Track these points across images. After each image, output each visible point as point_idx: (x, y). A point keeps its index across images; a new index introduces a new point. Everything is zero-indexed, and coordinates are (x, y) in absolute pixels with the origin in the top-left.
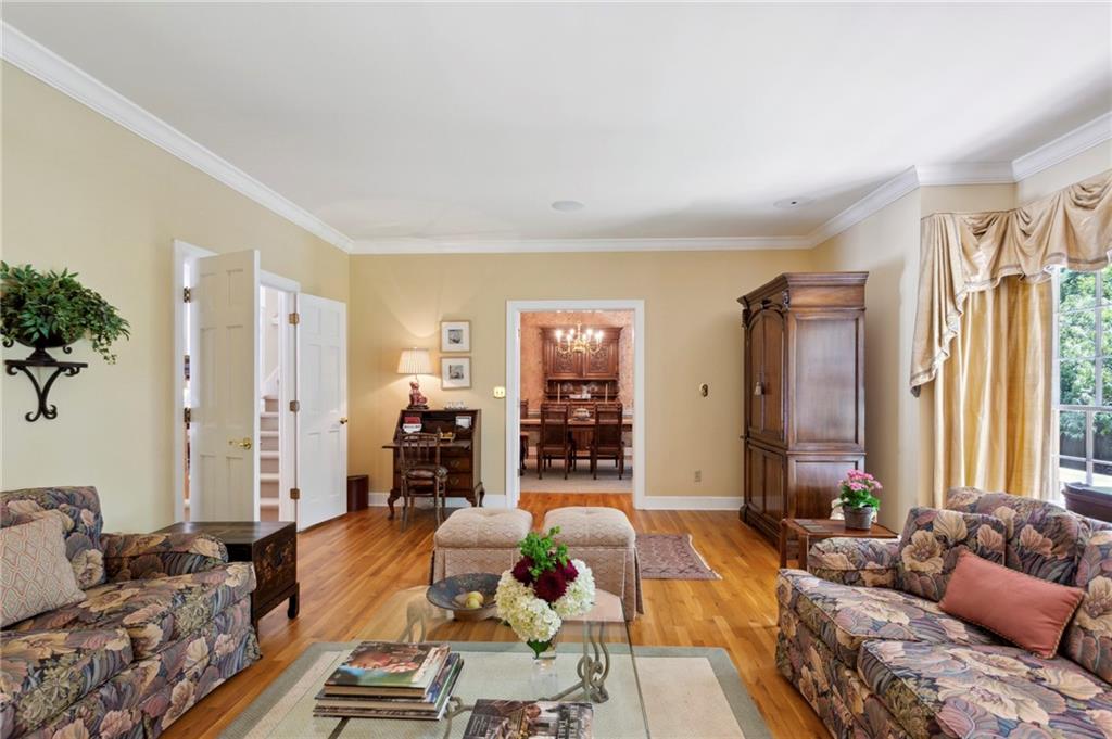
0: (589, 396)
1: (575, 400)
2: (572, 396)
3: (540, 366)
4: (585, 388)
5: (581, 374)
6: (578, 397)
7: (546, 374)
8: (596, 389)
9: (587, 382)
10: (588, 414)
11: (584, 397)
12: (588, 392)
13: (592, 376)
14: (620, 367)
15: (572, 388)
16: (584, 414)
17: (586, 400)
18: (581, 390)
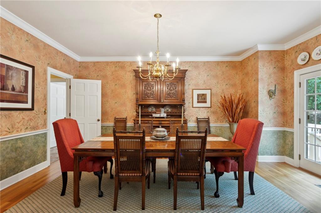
0: (165, 115)
1: (156, 118)
2: (154, 115)
3: (135, 96)
4: (163, 110)
5: (160, 101)
6: (158, 115)
7: (137, 100)
8: (170, 110)
9: (164, 106)
10: (166, 133)
11: (162, 116)
12: (165, 112)
13: (166, 102)
14: (185, 96)
15: (154, 110)
16: (162, 134)
17: (163, 118)
18: (160, 111)
